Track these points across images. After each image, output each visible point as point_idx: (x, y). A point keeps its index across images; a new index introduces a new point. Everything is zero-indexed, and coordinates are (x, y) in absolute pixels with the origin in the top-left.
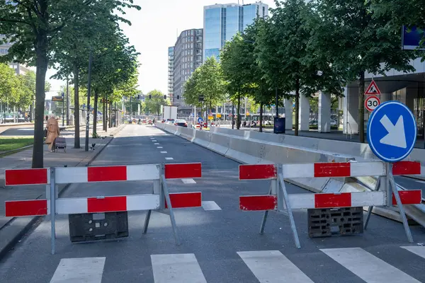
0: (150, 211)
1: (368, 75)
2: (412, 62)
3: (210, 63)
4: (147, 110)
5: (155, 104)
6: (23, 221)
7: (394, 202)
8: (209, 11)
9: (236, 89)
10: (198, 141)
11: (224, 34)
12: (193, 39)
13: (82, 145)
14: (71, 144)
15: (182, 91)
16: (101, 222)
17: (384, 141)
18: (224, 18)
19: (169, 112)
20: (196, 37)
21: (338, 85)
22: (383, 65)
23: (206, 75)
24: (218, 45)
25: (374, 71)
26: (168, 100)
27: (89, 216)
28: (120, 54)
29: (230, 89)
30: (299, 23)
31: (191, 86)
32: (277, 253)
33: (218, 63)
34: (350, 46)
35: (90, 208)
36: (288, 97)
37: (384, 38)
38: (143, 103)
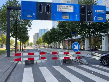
0: (37, 60)
1: (66, 39)
2: (73, 37)
3: (40, 38)
4: (30, 45)
5: (31, 44)
6: (16, 62)
7: (77, 58)
8: (40, 30)
9: (44, 42)
10: (39, 50)
11: (42, 33)
12: (37, 34)
13: (22, 50)
14: (20, 50)
15: (36, 42)
16: (30, 62)
17: (75, 48)
18: (42, 31)
19: (34, 45)
20: (38, 34)
21: (61, 41)
22: (68, 38)
23: (40, 40)
24: (41, 35)
25: (67, 39)
26: (33, 44)
27: (28, 61)
28: (27, 36)
29: (43, 42)
30: (55, 31)
31: (37, 41)
32: (59, 66)
33: (41, 38)
34: (63, 35)
35: (28, 59)
36: (53, 43)
37: (68, 33)
38: (29, 44)
